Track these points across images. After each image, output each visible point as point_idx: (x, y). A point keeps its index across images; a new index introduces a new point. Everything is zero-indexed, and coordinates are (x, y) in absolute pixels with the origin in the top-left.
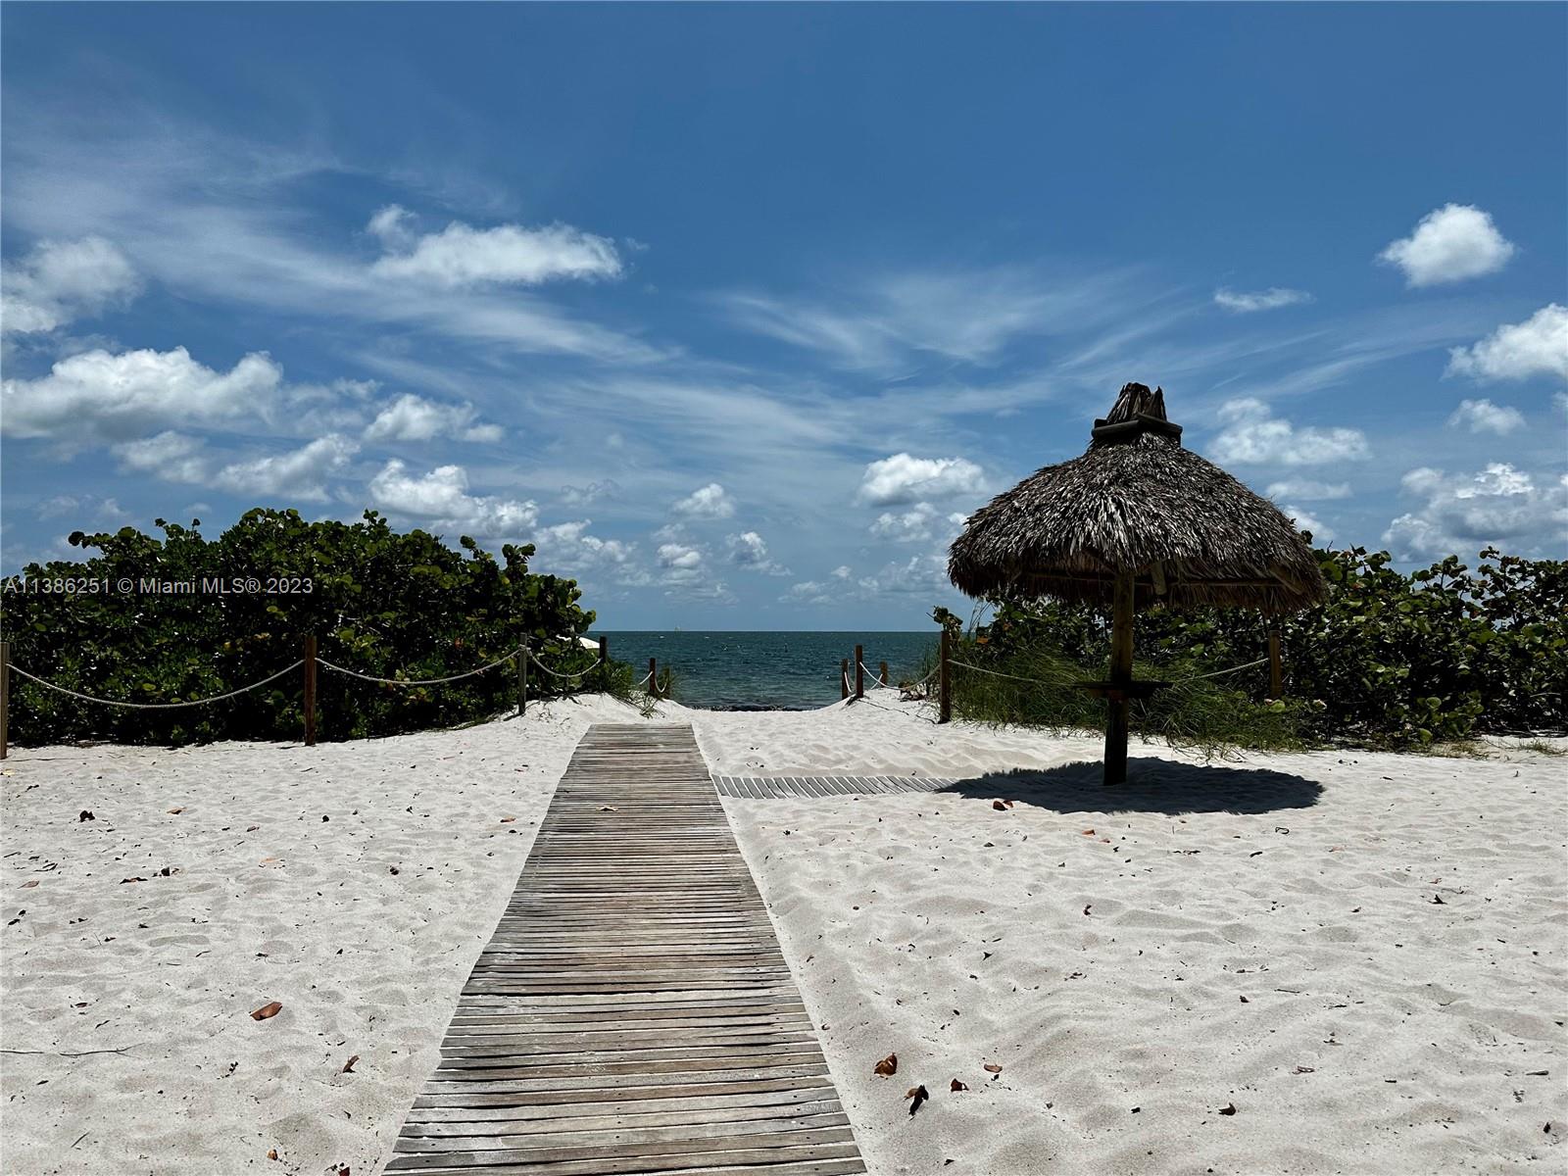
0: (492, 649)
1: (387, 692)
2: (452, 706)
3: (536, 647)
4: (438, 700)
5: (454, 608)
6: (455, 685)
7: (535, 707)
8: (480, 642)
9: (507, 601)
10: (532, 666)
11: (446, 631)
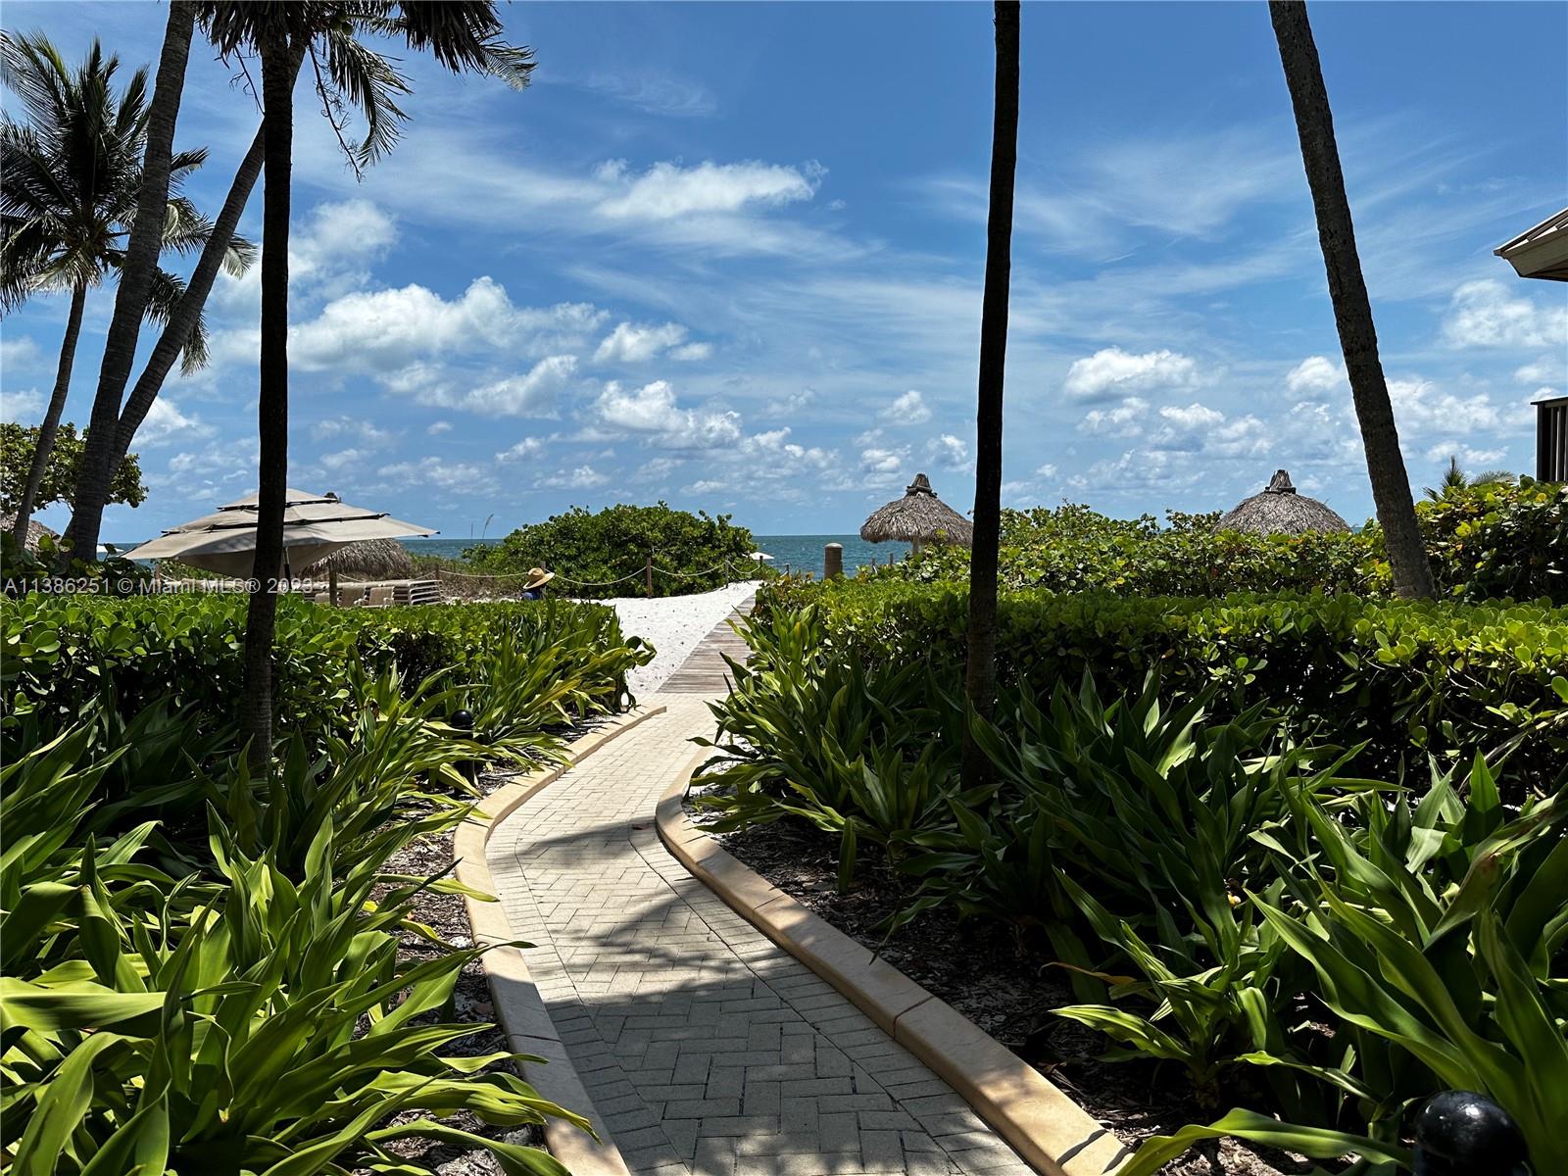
0: (714, 562)
1: (675, 580)
2: (700, 585)
3: (732, 561)
4: (695, 582)
5: (698, 544)
6: (701, 576)
7: (732, 585)
8: (710, 558)
9: (719, 540)
10: (730, 568)
11: (696, 554)
